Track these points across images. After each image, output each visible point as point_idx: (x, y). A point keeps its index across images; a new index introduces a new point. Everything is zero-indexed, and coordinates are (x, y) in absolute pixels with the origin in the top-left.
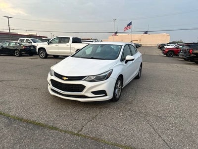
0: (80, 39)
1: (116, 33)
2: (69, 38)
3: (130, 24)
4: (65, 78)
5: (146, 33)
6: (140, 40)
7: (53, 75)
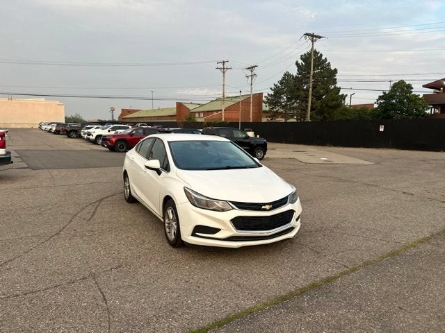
4: (267, 207)
7: (233, 208)
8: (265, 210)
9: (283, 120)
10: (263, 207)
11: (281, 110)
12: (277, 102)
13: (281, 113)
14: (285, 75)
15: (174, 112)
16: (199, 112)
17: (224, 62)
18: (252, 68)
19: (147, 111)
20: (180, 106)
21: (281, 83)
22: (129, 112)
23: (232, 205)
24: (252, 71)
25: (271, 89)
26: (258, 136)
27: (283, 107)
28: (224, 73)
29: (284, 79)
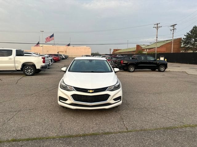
0: (23, 52)
1: (38, 43)
2: (12, 50)
3: (53, 36)
4: (91, 91)
5: (69, 45)
6: (66, 52)
7: (74, 90)
8: (89, 92)
9: (192, 52)
10: (88, 91)
11: (191, 46)
12: (188, 42)
13: (191, 48)
14: (194, 28)
15: (135, 49)
16: (147, 49)
17: (157, 24)
18: (173, 26)
19: (124, 50)
20: (138, 46)
21: (191, 32)
22: (117, 50)
23: (74, 88)
24: (173, 27)
25: (185, 35)
26: (166, 60)
27: (192, 45)
28: (157, 29)
29: (193, 30)
